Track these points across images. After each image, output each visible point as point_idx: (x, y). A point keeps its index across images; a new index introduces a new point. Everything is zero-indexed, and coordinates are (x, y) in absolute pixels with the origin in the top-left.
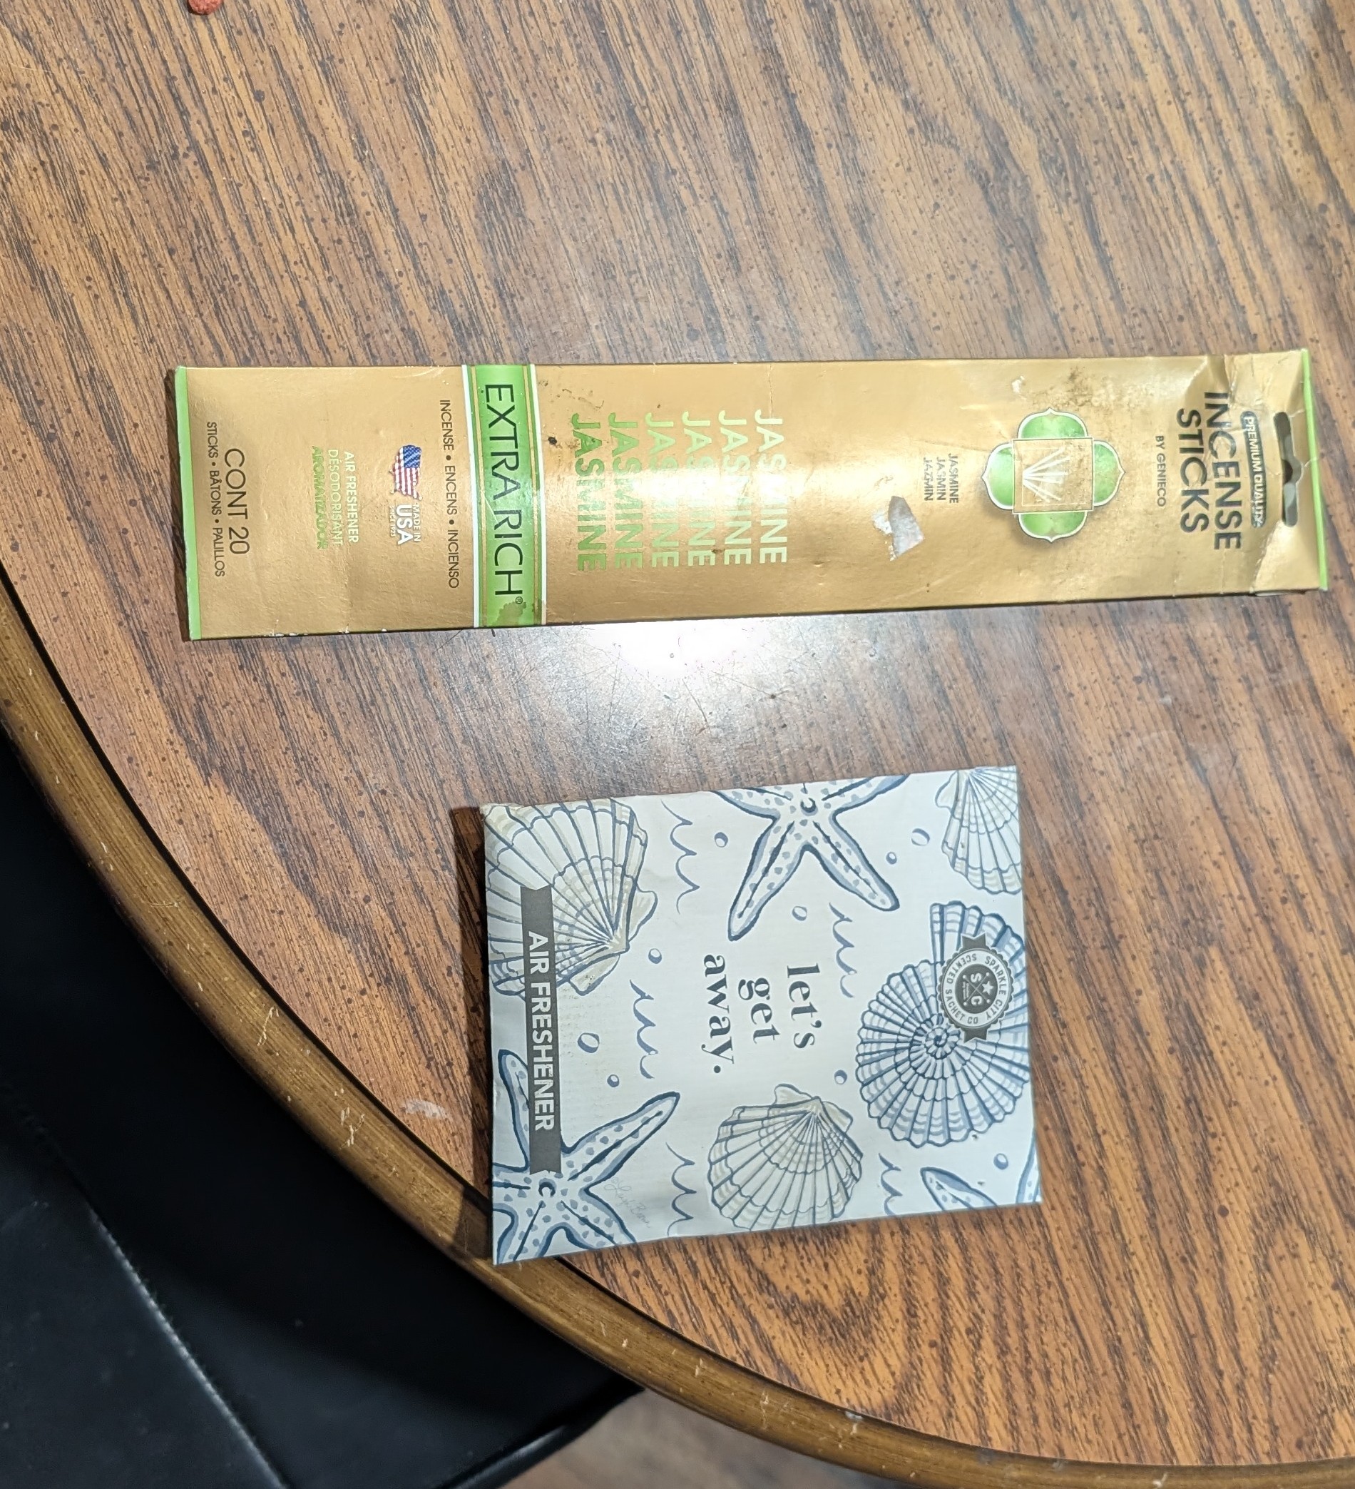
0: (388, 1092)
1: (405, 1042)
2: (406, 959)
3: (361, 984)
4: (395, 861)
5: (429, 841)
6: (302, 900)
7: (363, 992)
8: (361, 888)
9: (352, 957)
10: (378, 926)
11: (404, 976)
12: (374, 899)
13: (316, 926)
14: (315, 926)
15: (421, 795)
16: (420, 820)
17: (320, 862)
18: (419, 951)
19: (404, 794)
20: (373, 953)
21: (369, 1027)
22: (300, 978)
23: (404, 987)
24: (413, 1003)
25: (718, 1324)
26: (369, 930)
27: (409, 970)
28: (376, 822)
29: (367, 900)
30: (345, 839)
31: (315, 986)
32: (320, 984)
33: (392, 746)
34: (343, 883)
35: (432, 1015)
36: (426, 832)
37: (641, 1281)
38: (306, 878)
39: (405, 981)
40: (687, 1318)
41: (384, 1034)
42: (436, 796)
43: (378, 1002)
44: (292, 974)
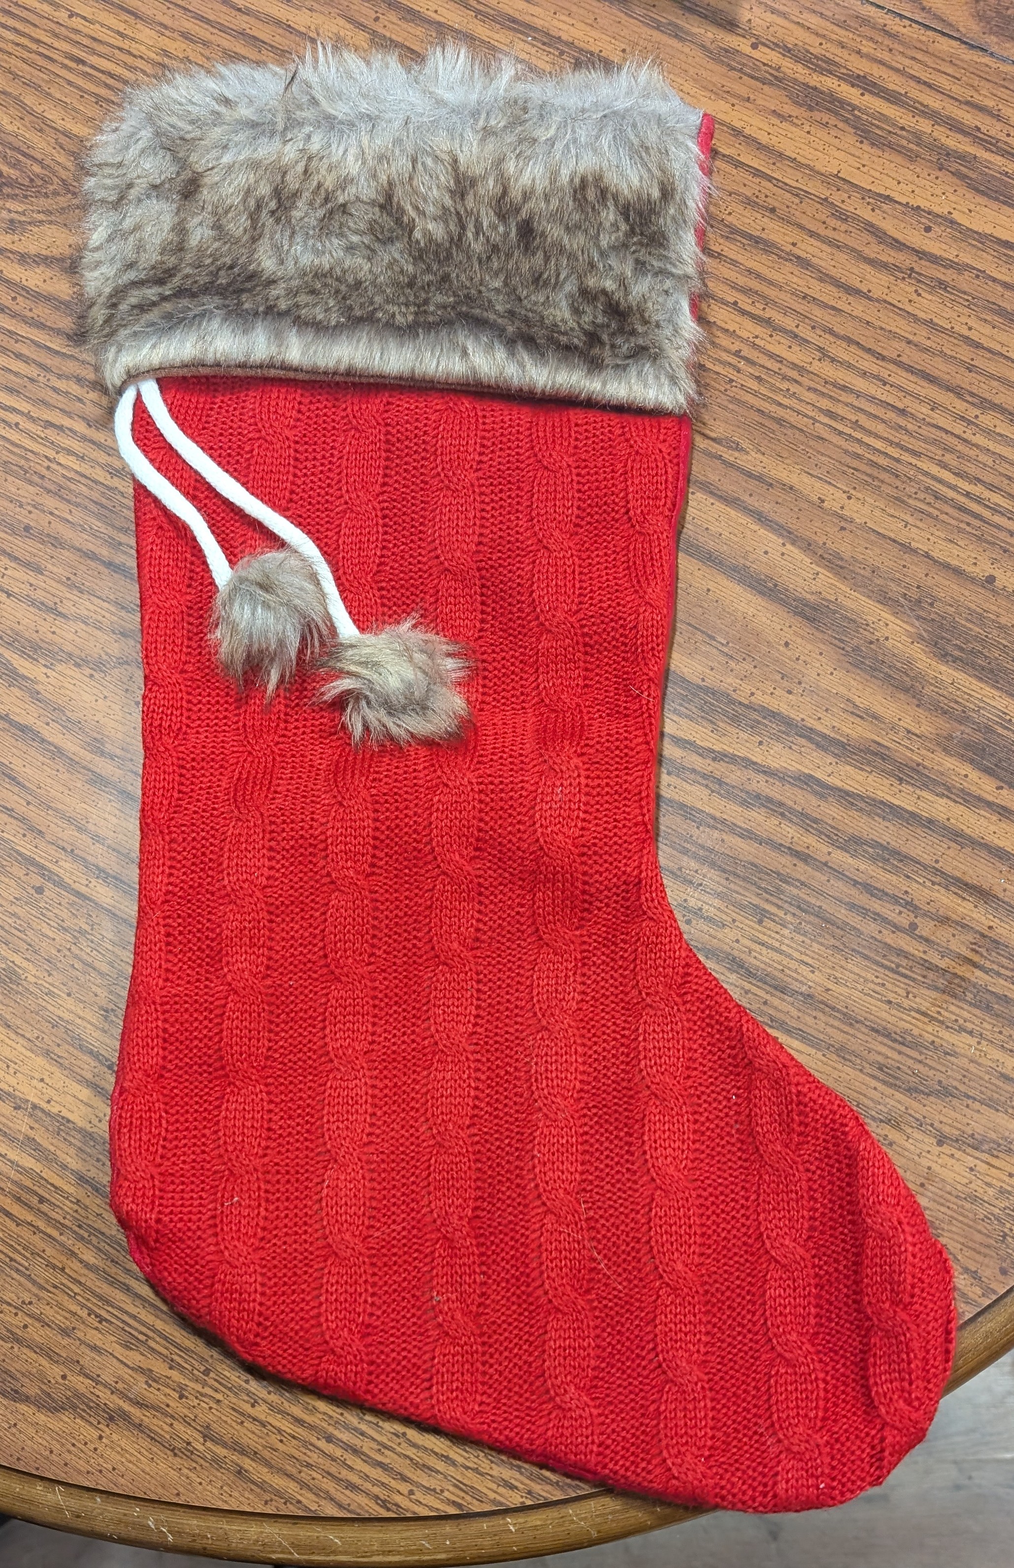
0: (160, 1490)
1: (149, 1450)
2: (114, 1397)
3: (96, 1434)
4: (65, 1341)
5: (80, 1312)
6: (23, 1407)
7: (101, 1437)
8: (55, 1372)
9: (78, 1421)
10: (82, 1389)
11: (120, 1409)
12: (68, 1373)
13: (43, 1417)
14: (41, 1418)
15: (55, 1287)
16: (66, 1304)
17: (19, 1375)
18: (120, 1386)
19: (43, 1294)
20: (90, 1408)
21: (118, 1457)
22: (54, 1457)
23: (125, 1416)
24: (137, 1421)
25: (494, 1486)
26: (78, 1395)
27: (121, 1403)
28: (37, 1324)
29: (64, 1377)
30: (25, 1350)
31: (68, 1457)
32: (69, 1451)
33: (17, 1271)
34: (42, 1378)
35: (155, 1421)
36: (74, 1308)
37: (418, 1495)
38: (16, 1392)
39: (124, 1412)
40: (468, 1498)
41: (132, 1454)
42: (65, 1281)
43: (115, 1437)
44: (47, 1458)
